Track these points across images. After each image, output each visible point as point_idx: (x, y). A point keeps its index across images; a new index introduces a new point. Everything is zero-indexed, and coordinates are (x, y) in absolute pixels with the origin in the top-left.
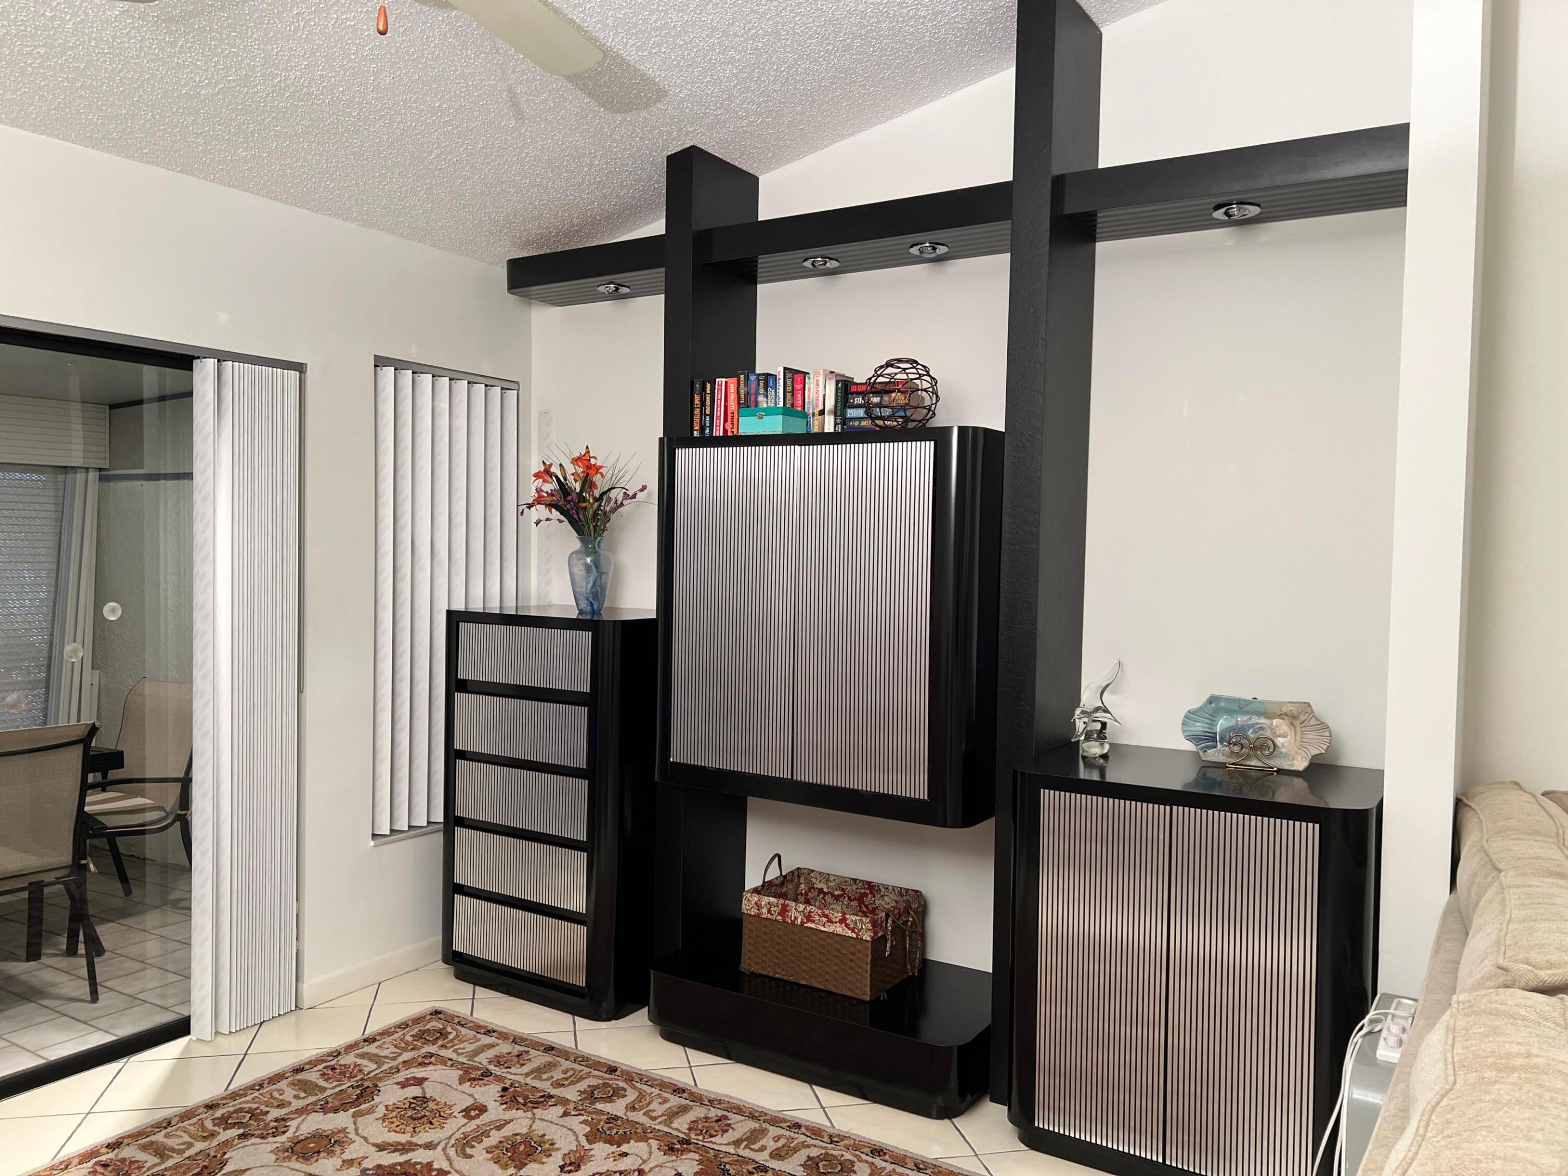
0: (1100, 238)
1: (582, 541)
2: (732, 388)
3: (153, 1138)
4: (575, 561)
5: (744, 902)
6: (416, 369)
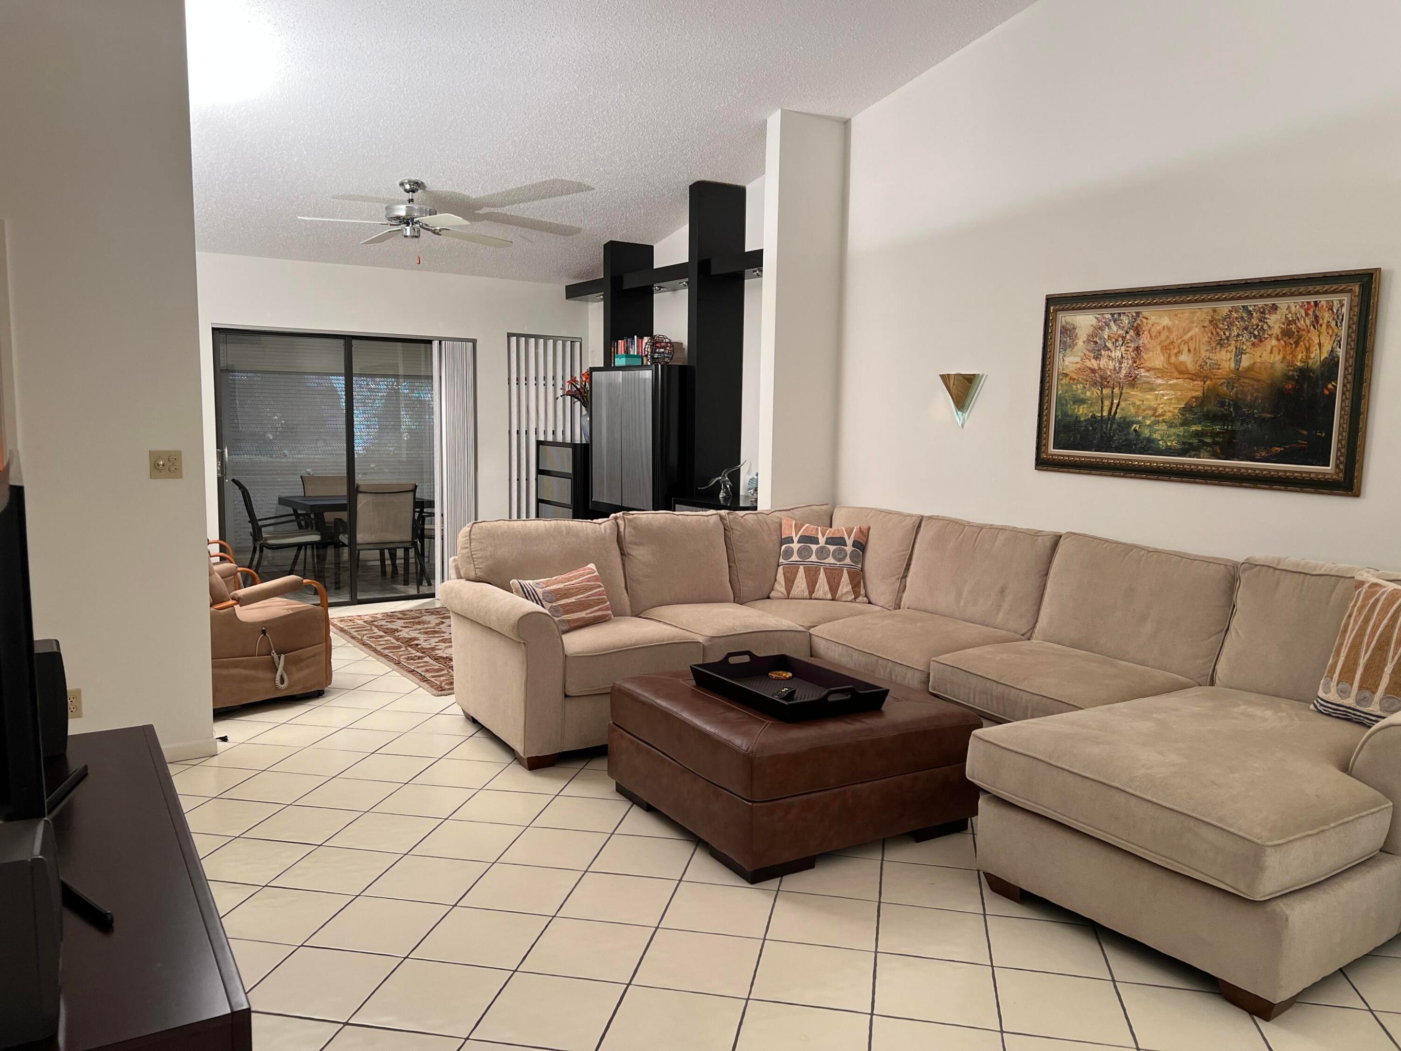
0: (745, 278)
2: (622, 345)
3: (405, 612)
4: (583, 419)
6: (527, 336)
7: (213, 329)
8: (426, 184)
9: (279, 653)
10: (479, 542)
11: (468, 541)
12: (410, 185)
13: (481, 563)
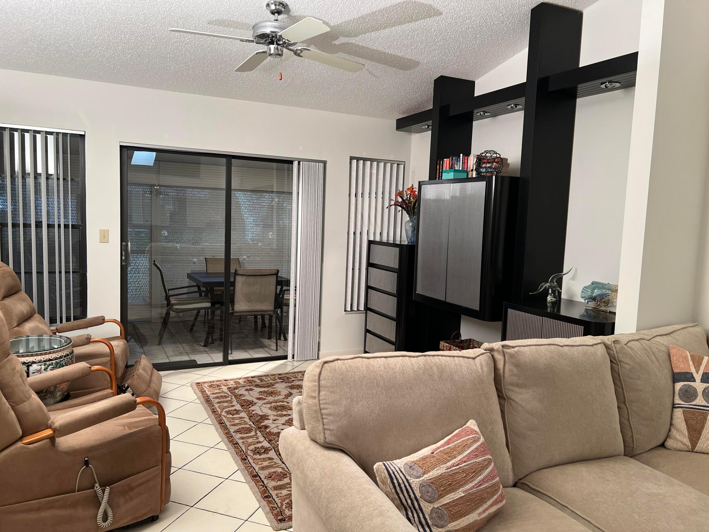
0: (578, 97)
1: (410, 217)
2: (448, 163)
3: (262, 378)
4: (407, 224)
5: (440, 345)
6: (365, 160)
7: (121, 147)
8: (290, 7)
9: (103, 486)
10: (331, 392)
11: (317, 388)
12: (275, 5)
13: (333, 422)
